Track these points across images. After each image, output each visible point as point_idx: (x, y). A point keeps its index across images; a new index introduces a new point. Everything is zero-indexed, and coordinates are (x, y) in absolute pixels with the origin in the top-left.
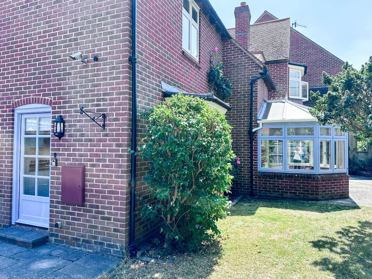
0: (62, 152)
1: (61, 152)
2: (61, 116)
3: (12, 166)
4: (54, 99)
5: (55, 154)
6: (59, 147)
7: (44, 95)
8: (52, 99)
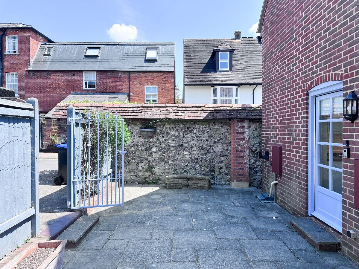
0: (356, 140)
1: (354, 140)
2: (353, 92)
3: (307, 153)
4: (346, 71)
5: (348, 143)
6: (352, 134)
7: (335, 70)
8: (343, 72)
